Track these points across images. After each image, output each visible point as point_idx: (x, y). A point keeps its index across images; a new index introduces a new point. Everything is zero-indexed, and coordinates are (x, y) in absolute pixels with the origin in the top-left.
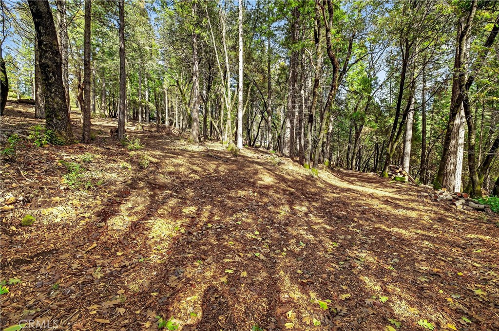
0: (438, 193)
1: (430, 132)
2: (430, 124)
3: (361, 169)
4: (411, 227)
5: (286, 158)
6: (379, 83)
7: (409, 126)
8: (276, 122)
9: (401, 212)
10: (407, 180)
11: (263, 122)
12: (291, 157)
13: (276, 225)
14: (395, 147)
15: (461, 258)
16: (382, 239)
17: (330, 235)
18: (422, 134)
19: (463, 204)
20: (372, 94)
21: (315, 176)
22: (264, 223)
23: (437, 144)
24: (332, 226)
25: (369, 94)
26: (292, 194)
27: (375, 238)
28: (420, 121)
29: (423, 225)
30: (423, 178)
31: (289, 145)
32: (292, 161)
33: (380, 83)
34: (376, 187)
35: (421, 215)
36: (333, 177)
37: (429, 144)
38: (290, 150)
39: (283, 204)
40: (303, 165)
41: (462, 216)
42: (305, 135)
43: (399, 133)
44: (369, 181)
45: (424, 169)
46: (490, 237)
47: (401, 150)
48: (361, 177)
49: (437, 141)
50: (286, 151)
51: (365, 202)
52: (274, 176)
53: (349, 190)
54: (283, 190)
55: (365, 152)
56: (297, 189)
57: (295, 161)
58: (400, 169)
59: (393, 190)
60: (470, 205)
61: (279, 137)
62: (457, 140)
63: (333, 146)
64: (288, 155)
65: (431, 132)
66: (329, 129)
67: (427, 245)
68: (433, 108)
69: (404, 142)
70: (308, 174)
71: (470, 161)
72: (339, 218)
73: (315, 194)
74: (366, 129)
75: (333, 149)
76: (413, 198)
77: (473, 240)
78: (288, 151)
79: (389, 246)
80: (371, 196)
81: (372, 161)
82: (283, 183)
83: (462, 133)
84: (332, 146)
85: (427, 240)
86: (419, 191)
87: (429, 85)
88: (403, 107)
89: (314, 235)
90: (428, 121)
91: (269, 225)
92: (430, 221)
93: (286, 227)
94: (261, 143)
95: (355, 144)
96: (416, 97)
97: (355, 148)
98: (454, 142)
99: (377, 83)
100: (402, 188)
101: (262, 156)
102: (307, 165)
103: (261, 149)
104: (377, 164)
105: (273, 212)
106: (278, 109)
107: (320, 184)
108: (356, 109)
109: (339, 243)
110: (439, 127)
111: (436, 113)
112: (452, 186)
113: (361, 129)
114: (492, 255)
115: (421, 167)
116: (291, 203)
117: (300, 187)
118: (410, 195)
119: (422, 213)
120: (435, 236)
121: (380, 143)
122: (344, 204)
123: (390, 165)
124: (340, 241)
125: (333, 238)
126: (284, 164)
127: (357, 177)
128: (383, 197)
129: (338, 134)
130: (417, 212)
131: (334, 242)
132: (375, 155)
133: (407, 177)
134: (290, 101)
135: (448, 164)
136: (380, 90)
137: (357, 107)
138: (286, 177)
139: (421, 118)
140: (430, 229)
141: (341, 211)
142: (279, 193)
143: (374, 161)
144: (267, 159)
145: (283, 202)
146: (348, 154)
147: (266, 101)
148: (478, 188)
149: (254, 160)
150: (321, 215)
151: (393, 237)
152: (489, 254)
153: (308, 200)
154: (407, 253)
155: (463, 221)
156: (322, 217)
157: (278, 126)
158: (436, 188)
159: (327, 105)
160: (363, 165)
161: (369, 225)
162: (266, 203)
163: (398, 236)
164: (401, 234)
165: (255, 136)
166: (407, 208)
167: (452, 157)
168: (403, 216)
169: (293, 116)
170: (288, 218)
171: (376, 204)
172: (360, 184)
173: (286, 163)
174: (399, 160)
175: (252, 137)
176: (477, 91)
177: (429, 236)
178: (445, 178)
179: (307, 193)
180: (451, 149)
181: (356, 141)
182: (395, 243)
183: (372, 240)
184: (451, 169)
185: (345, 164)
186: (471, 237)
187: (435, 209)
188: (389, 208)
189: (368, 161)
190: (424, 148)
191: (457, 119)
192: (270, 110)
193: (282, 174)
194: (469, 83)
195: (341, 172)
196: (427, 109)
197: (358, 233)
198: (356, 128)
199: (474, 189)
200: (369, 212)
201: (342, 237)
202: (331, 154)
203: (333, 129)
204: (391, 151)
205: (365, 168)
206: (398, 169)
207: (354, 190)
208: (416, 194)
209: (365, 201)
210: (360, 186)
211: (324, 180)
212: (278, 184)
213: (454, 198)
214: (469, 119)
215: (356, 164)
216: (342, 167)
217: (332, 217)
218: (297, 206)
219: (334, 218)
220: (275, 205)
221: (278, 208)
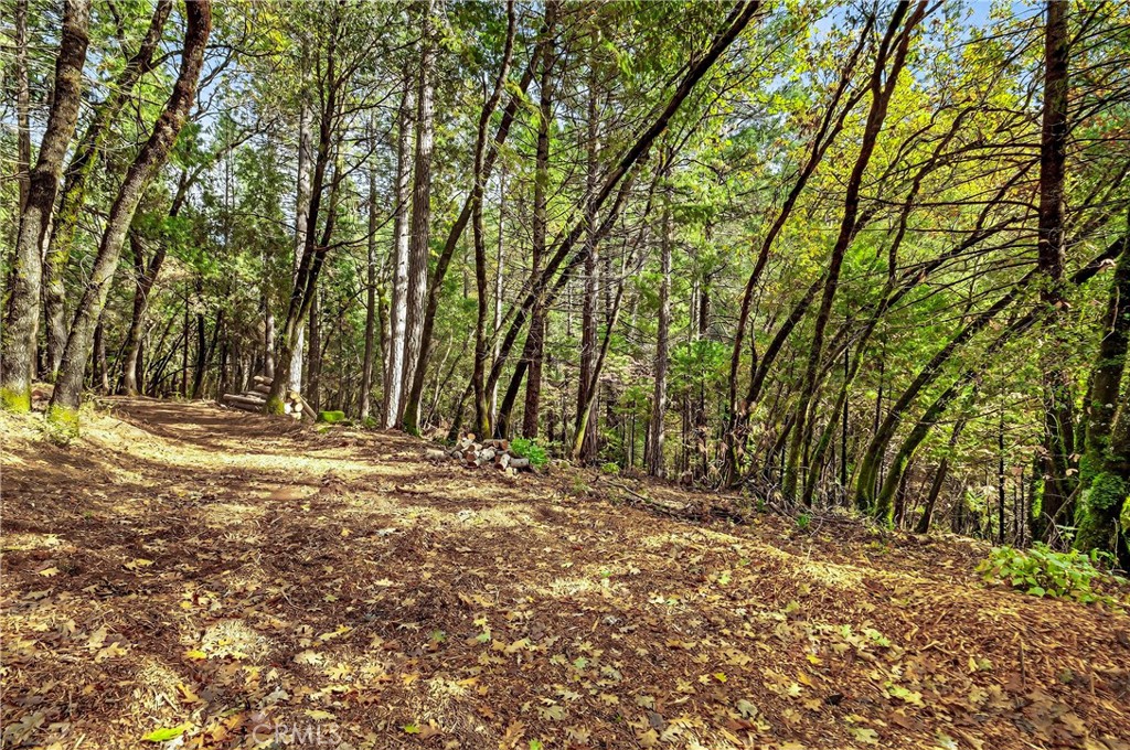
0: (466, 445)
34: (296, 448)
36: (136, 431)
44: (243, 429)
45: (317, 382)
53: (243, 475)
95: (136, 312)
113: (156, 270)
121: (207, 316)
148: (487, 423)
159: (144, 153)
181: (138, 303)
190: (313, 334)
198: (139, 262)
199: (480, 427)
204: (293, 343)
208: (415, 454)
217: (396, 625)
218: (188, 637)
219: (408, 626)
220: (79, 711)
221: (122, 721)
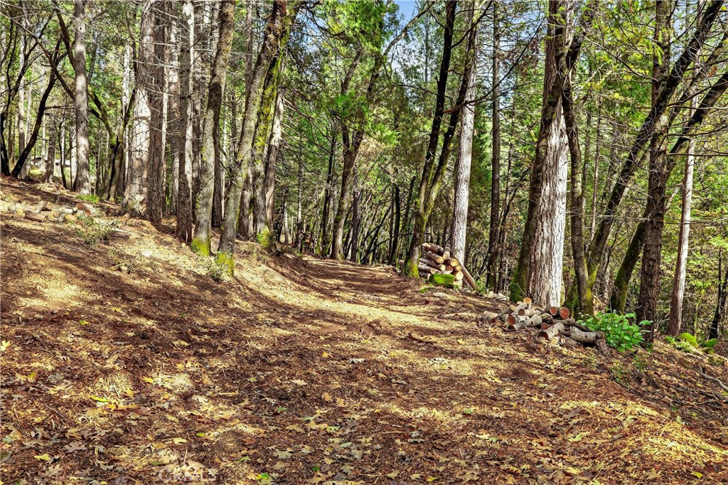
0: (516, 309)
1: (507, 163)
2: (507, 144)
3: (358, 255)
4: (456, 400)
5: (135, 221)
6: (401, 23)
7: (466, 146)
8: (105, 98)
9: (439, 364)
10: (459, 284)
11: (57, 91)
12: (151, 216)
13: (73, 447)
14: (434, 196)
15: (545, 460)
16: (388, 442)
17: (251, 452)
18: (491, 168)
19: (560, 334)
20: (384, 50)
21: (226, 278)
22: (28, 444)
23: (520, 193)
24: (262, 425)
25: (376, 49)
26: (144, 336)
27: (372, 442)
28: (488, 134)
29: (482, 391)
30: (495, 277)
31: (145, 176)
32: (154, 229)
33: (404, 23)
34: (390, 303)
35: (480, 367)
36: (278, 278)
37: (506, 192)
38: (150, 193)
39: (106, 373)
40: (189, 242)
41: (557, 363)
42: (197, 146)
43: (443, 160)
44: (373, 286)
45: (496, 253)
46: (599, 403)
47: (449, 204)
48: (354, 278)
49: (521, 186)
50: (136, 196)
51: (358, 346)
52: (84, 278)
53: (320, 314)
54: (115, 326)
55: (368, 210)
56: (162, 321)
57: (166, 230)
58: (447, 254)
59: (426, 308)
60: (573, 335)
61: (117, 149)
62: (555, 185)
63: (286, 188)
64: (142, 209)
65: (510, 163)
66: (272, 136)
67: (484, 440)
68: (514, 105)
69: (456, 184)
70: (203, 272)
71: (573, 233)
72: (283, 397)
73: (221, 334)
74: (370, 144)
75: (283, 196)
76: (467, 326)
77: (571, 415)
78: (140, 198)
79: (403, 458)
80: (374, 328)
81: (385, 234)
82: (116, 304)
83: (564, 169)
84: (282, 188)
85: (486, 428)
86: (480, 309)
87: (505, 46)
88: (451, 95)
89: (201, 461)
90: (504, 137)
91: (46, 449)
92: (497, 380)
93: (112, 450)
94: (49, 165)
95: (344, 184)
96: (479, 71)
97: (342, 195)
98: (548, 188)
99: (397, 23)
100: (447, 301)
101: (45, 209)
102: (200, 242)
103: (46, 187)
104: (396, 242)
105: (69, 404)
106: (111, 55)
107: (239, 300)
108: (345, 85)
109: (276, 471)
110: (525, 153)
111: (520, 118)
112: (544, 293)
113: (358, 144)
114: (599, 442)
115: (489, 251)
116: (136, 368)
117: (175, 314)
118: (461, 319)
119: (483, 363)
120: (502, 415)
121: (402, 184)
122: (301, 356)
123: (425, 244)
124: (279, 466)
125: (259, 460)
126: (126, 238)
127: (345, 278)
128: (402, 328)
129: (298, 153)
130: (472, 361)
131: (264, 471)
132: (391, 217)
133: (459, 276)
134: (149, 31)
135: (538, 241)
136: (402, 42)
137: (347, 80)
138: (130, 281)
139: (489, 125)
140: (495, 400)
141: (292, 376)
142: (97, 337)
143: (391, 233)
144: (65, 221)
145: (110, 364)
146: (325, 214)
147: (66, 20)
148: (588, 295)
149: (10, 222)
150: (231, 394)
151: (415, 434)
152: (593, 441)
153: (196, 354)
154: (441, 469)
155: (559, 371)
156: (235, 401)
157: (111, 112)
158: (514, 300)
159: (259, 58)
160: (363, 244)
161: (361, 409)
162: (42, 376)
163: (425, 429)
164: (432, 422)
165: (27, 140)
166: (452, 352)
167: (545, 224)
168: (442, 374)
169: (157, 82)
170: (123, 419)
171: (384, 349)
172: (349, 296)
173: (134, 235)
174: (445, 232)
175: (11, 143)
176: (590, 75)
177: (491, 418)
178: (533, 275)
179: (195, 332)
180: (544, 206)
181: (345, 176)
182: (419, 448)
183: (365, 448)
184: (544, 252)
185: (318, 240)
186: (568, 407)
187: (509, 349)
188: (412, 356)
189: (376, 235)
190: (495, 200)
191: (554, 135)
192: (81, 54)
193: (117, 274)
194: (573, 55)
195: (305, 264)
196: (501, 107)
197: (330, 435)
198: (345, 139)
199: (580, 298)
200: (364, 372)
201: (285, 454)
202: (278, 211)
203: (283, 135)
204: (426, 208)
205: (368, 252)
206: (441, 254)
207: (334, 315)
208: (474, 315)
209: (359, 342)
210: (349, 302)
211: (251, 290)
212: (96, 307)
213: (544, 321)
214: (572, 134)
215: (345, 243)
216: (311, 252)
217: (263, 397)
218: (156, 374)
219: (268, 399)
220: (78, 379)
221: (89, 388)
